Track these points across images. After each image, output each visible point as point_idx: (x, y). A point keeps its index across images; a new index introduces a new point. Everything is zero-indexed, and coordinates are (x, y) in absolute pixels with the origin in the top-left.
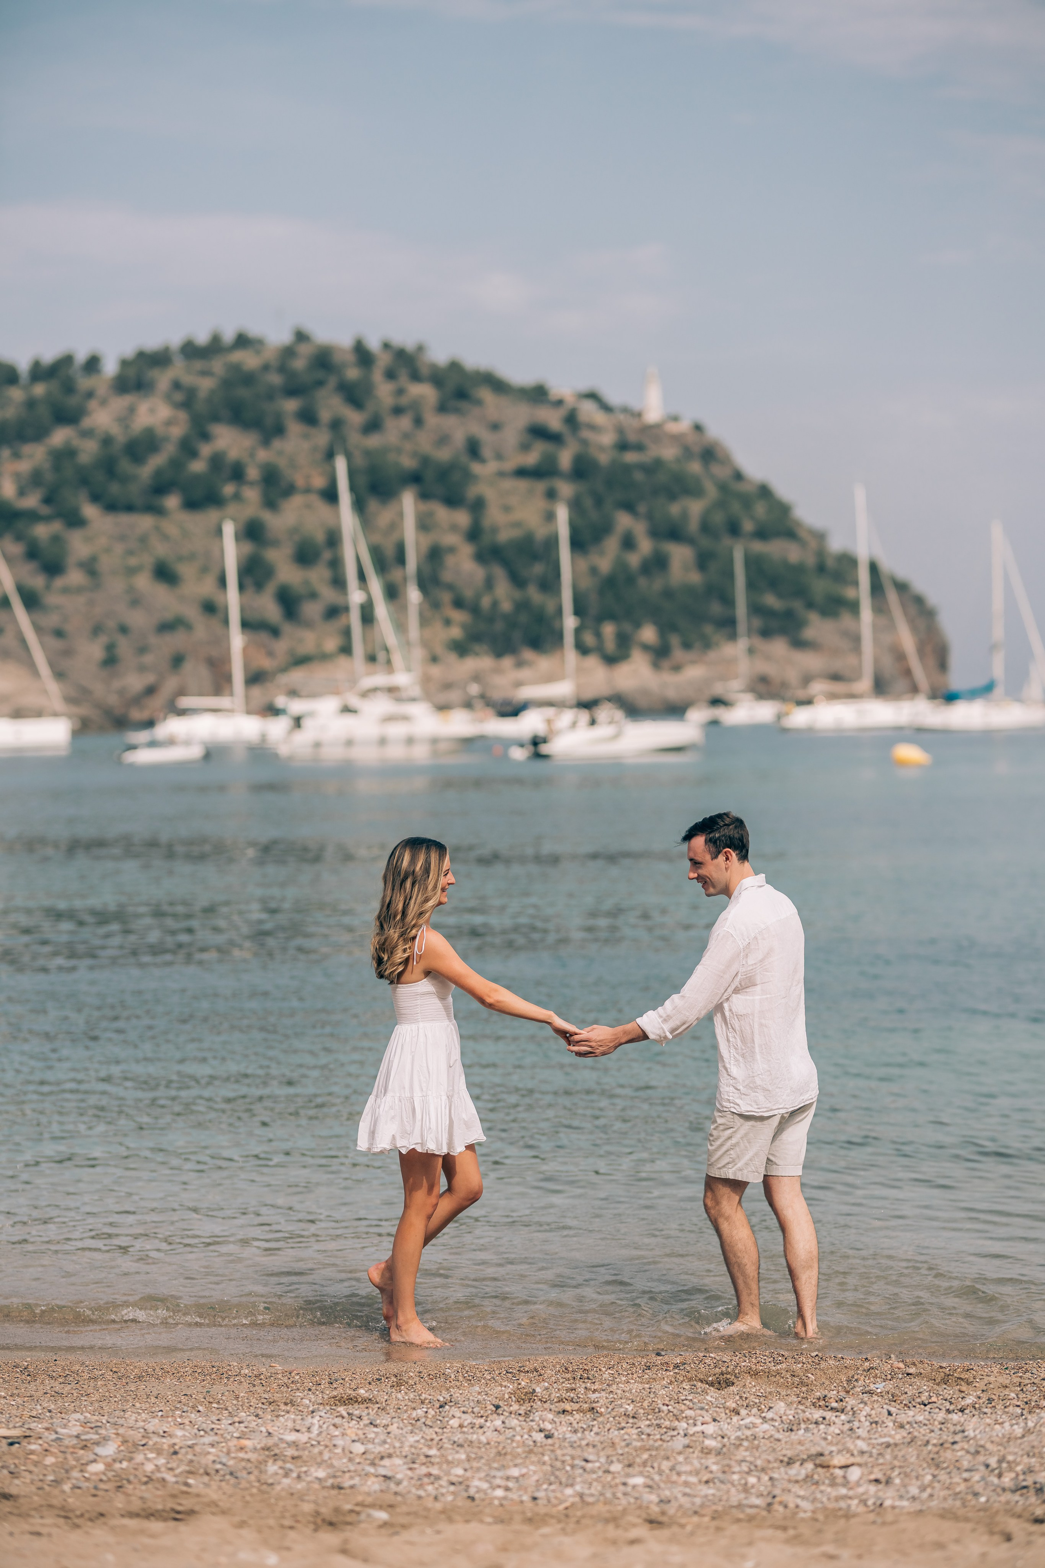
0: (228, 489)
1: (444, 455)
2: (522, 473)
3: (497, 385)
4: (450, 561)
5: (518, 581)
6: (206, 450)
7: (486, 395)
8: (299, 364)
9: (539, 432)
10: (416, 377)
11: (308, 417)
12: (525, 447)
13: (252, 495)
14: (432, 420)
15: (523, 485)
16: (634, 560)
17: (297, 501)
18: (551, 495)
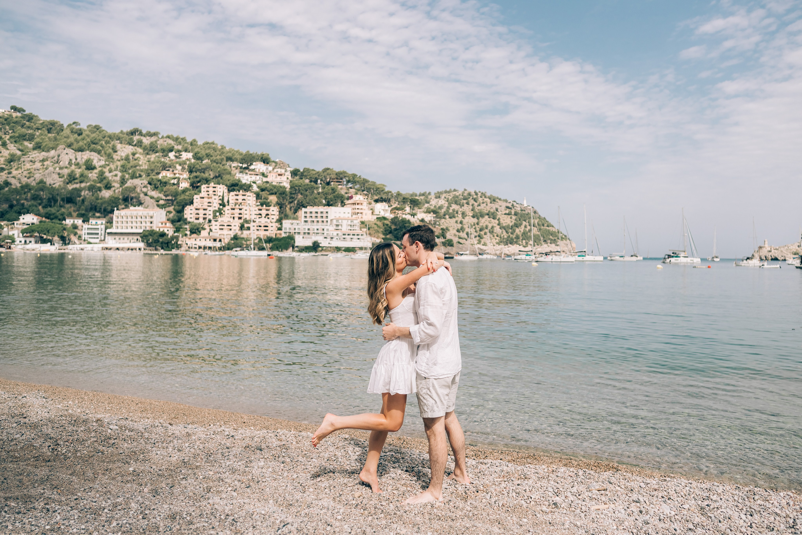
0: (456, 215)
1: (492, 211)
2: (505, 214)
3: (500, 199)
4: (495, 228)
5: (507, 232)
6: (451, 208)
7: (497, 200)
8: (465, 194)
9: (507, 207)
10: (485, 197)
11: (468, 203)
12: (506, 210)
13: (460, 216)
14: (489, 204)
15: (506, 216)
16: (527, 230)
17: (467, 217)
18: (511, 218)
